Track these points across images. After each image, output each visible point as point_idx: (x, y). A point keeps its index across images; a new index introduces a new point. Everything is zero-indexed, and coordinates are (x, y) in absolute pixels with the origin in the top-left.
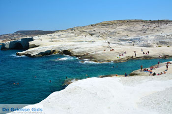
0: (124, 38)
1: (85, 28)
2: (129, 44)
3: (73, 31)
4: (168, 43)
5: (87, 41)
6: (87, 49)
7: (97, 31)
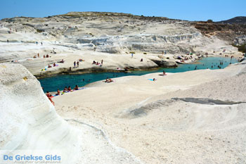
0: (85, 38)
1: (33, 20)
2: (88, 47)
3: (12, 23)
4: (146, 48)
5: (25, 40)
6: (10, 54)
7: (51, 26)
